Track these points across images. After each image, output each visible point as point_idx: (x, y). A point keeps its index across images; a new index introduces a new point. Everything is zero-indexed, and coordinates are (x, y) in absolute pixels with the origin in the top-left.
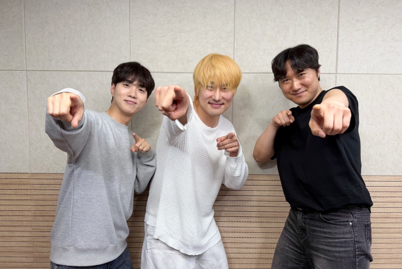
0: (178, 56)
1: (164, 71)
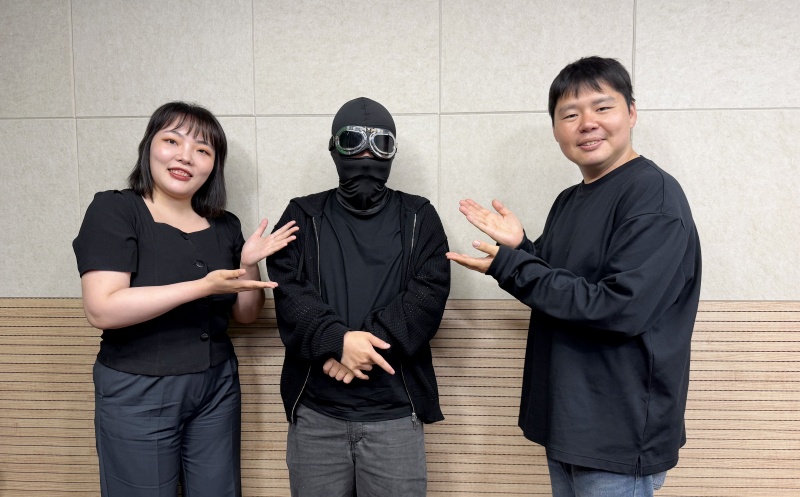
1: (314, 112)
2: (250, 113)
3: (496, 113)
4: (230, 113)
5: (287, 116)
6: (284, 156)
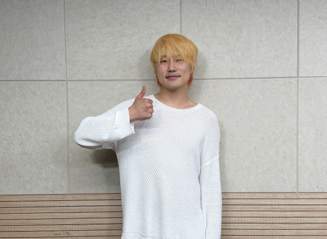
2: (63, 79)
3: (215, 79)
4: (51, 79)
5: (87, 80)
6: (85, 105)
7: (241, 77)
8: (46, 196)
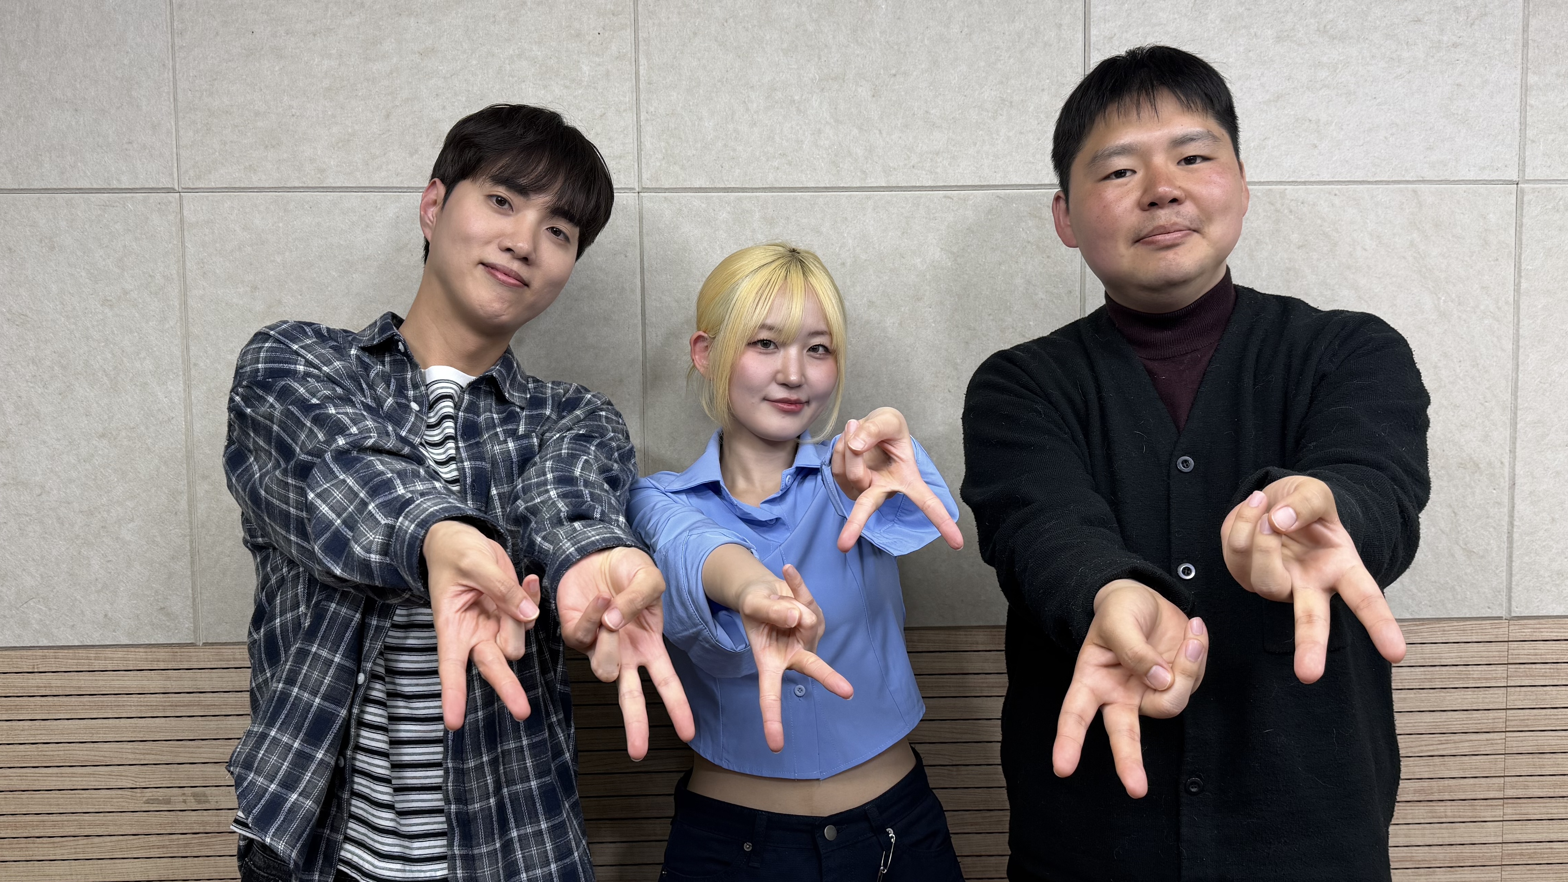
0: (388, 116)
1: (330, 182)
2: (165, 182)
3: (772, 189)
4: (115, 184)
5: (261, 190)
7: (871, 182)
8: (108, 653)
